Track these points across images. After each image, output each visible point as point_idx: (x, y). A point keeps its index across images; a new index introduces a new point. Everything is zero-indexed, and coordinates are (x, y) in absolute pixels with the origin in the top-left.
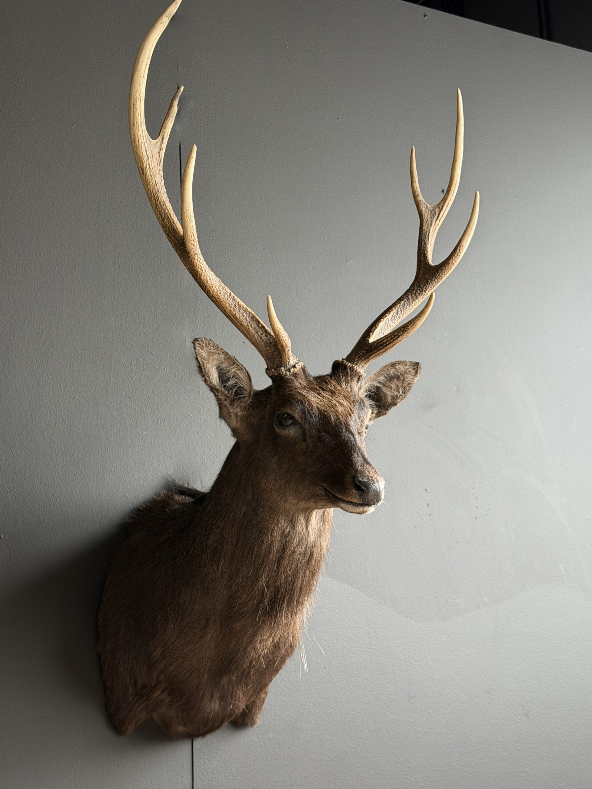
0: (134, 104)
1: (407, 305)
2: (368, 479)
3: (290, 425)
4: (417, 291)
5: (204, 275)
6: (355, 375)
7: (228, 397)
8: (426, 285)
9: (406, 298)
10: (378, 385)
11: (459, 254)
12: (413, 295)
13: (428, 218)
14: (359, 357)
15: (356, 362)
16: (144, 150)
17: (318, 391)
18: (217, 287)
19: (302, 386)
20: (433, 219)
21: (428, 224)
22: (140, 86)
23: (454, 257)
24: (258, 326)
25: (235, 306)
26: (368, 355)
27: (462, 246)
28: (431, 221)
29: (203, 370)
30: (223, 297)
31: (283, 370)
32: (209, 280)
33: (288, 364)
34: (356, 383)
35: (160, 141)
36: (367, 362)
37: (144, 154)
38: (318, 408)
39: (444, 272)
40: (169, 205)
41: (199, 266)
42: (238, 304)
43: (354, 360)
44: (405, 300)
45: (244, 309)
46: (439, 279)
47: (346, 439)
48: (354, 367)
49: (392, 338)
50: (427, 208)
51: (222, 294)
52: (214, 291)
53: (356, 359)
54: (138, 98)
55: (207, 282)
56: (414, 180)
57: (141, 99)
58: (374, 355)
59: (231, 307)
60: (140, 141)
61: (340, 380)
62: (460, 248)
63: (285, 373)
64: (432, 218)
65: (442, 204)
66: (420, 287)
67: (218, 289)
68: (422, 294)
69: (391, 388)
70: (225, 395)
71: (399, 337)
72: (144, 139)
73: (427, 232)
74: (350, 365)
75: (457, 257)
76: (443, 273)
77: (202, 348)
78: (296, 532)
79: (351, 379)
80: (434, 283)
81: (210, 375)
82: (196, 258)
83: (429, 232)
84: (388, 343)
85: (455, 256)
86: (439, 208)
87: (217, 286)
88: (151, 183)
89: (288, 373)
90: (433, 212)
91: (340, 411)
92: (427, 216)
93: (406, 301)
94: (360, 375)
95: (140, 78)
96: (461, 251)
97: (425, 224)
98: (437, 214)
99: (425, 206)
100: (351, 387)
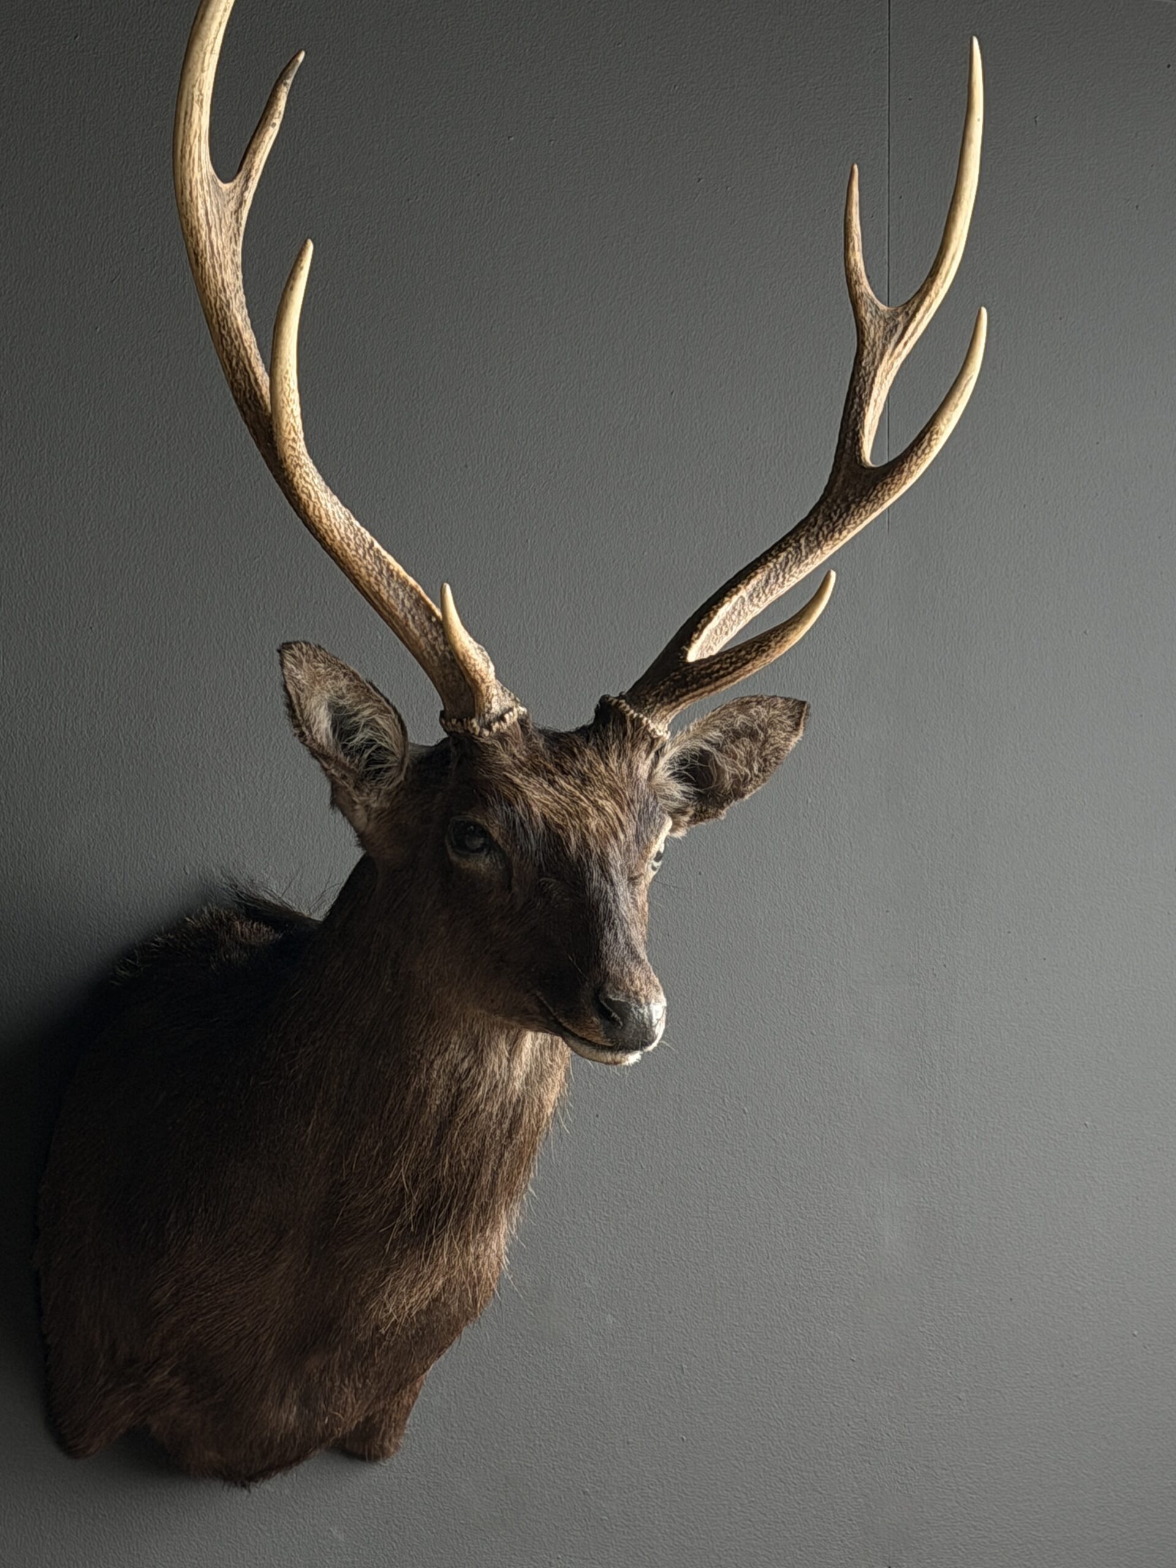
0: (186, 113)
1: (794, 563)
2: (628, 997)
3: (480, 850)
4: (820, 528)
5: (314, 506)
6: (643, 739)
7: (350, 771)
8: (845, 515)
9: (794, 545)
10: (706, 747)
11: (927, 451)
12: (811, 539)
13: (877, 339)
14: (657, 695)
15: (648, 707)
16: (201, 212)
17: (551, 777)
18: (342, 531)
19: (517, 761)
20: (890, 342)
21: (875, 354)
22: (203, 71)
23: (915, 458)
24: (429, 619)
25: (380, 573)
26: (677, 693)
27: (937, 433)
28: (884, 346)
29: (298, 713)
30: (354, 553)
31: (475, 725)
32: (324, 516)
33: (488, 712)
34: (644, 755)
35: (241, 184)
36: (674, 708)
37: (201, 221)
38: (544, 817)
39: (890, 490)
40: (248, 337)
41: (305, 490)
42: (388, 569)
43: (646, 701)
44: (791, 549)
45: (400, 581)
46: (876, 505)
47: (596, 897)
48: (642, 719)
49: (731, 663)
50: (876, 312)
51: (352, 546)
52: (333, 541)
53: (651, 700)
54: (196, 98)
55: (320, 522)
56: (851, 245)
57: (202, 100)
58: (691, 695)
59: (370, 575)
60: (194, 194)
61: (607, 749)
62: (931, 435)
63: (481, 732)
64: (886, 339)
65: (915, 305)
66: (831, 519)
67: (343, 536)
68: (832, 536)
69: (735, 758)
70: (344, 767)
71: (748, 662)
72: (203, 189)
73: (870, 373)
74: (632, 715)
75: (923, 457)
76: (886, 493)
77: (299, 664)
78: (485, 1072)
79: (633, 746)
80: (864, 513)
81: (313, 724)
82: (297, 474)
83: (875, 375)
84: (722, 673)
85: (916, 454)
86: (907, 313)
87: (343, 528)
88: (212, 286)
89: (486, 733)
90: (892, 324)
91: (593, 826)
92: (875, 334)
93: (793, 553)
94: (655, 737)
95: (205, 54)
96: (933, 443)
97: (868, 353)
98: (900, 329)
99: (874, 309)
100: (630, 766)
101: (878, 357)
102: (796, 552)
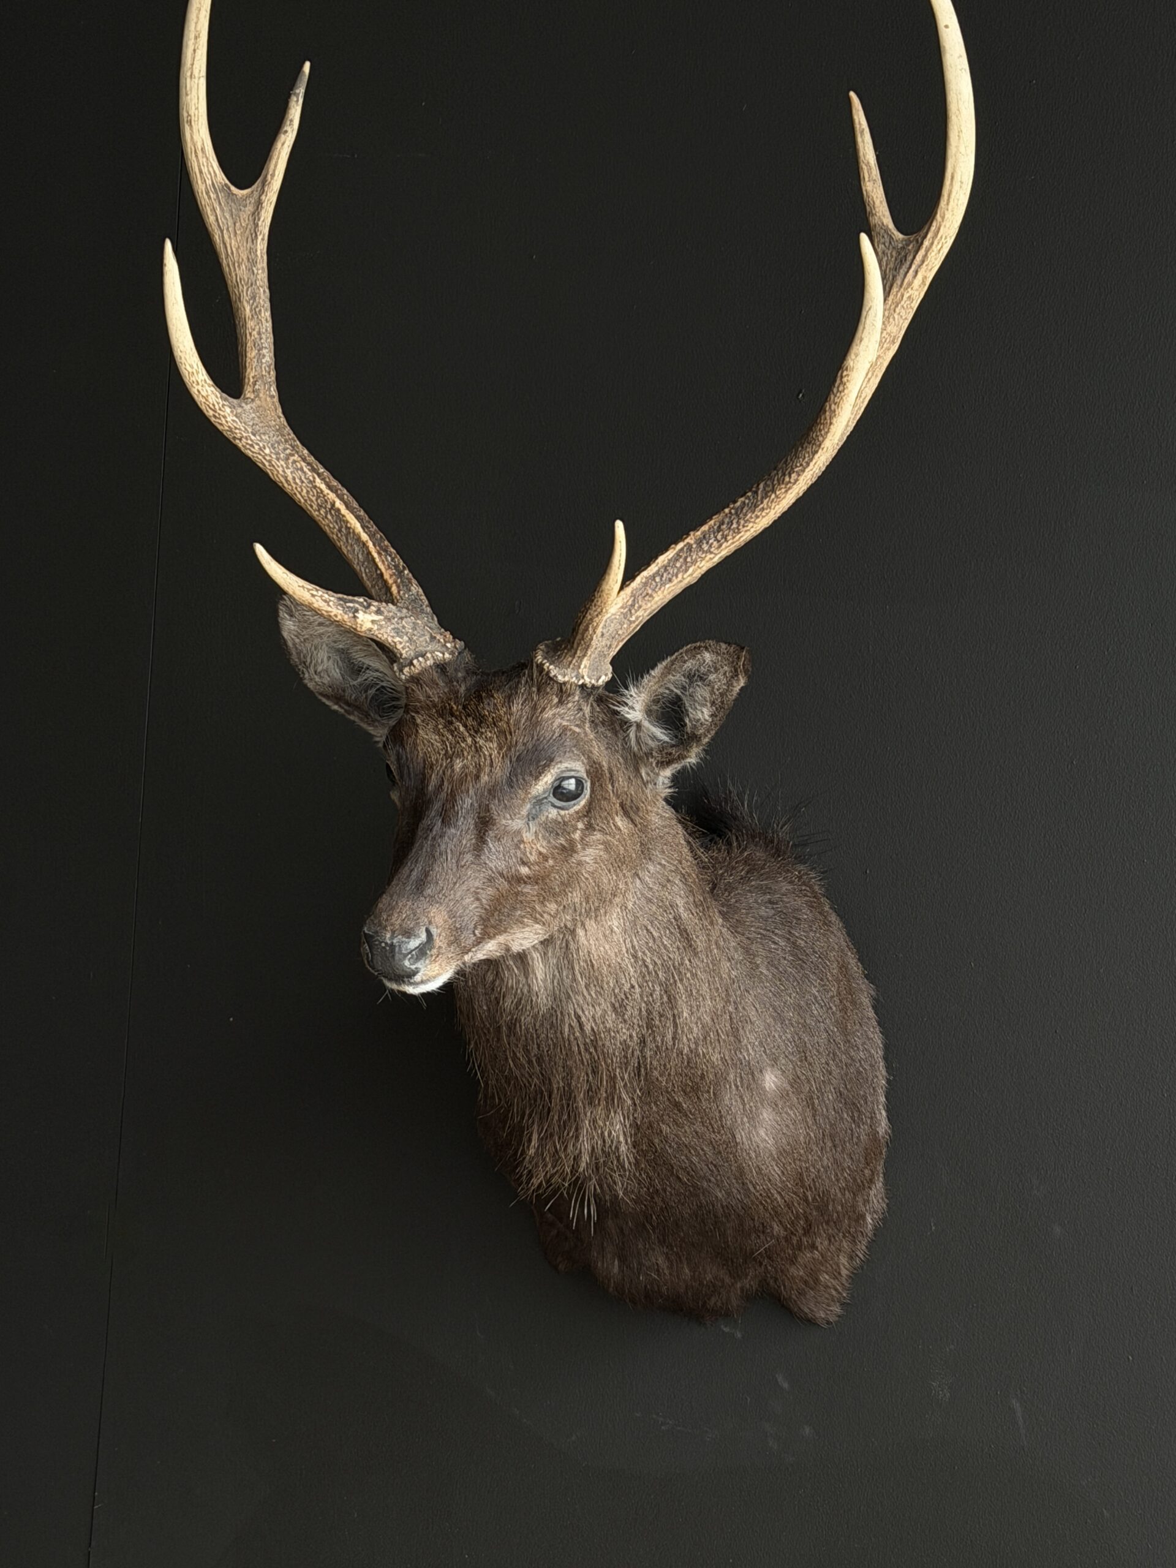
2: (377, 930)
16: (212, 218)
19: (429, 703)
20: (899, 273)
24: (376, 572)
37: (213, 226)
38: (425, 756)
42: (346, 527)
45: (356, 538)
50: (890, 242)
64: (896, 270)
86: (917, 241)
88: (229, 282)
90: (903, 254)
99: (887, 240)
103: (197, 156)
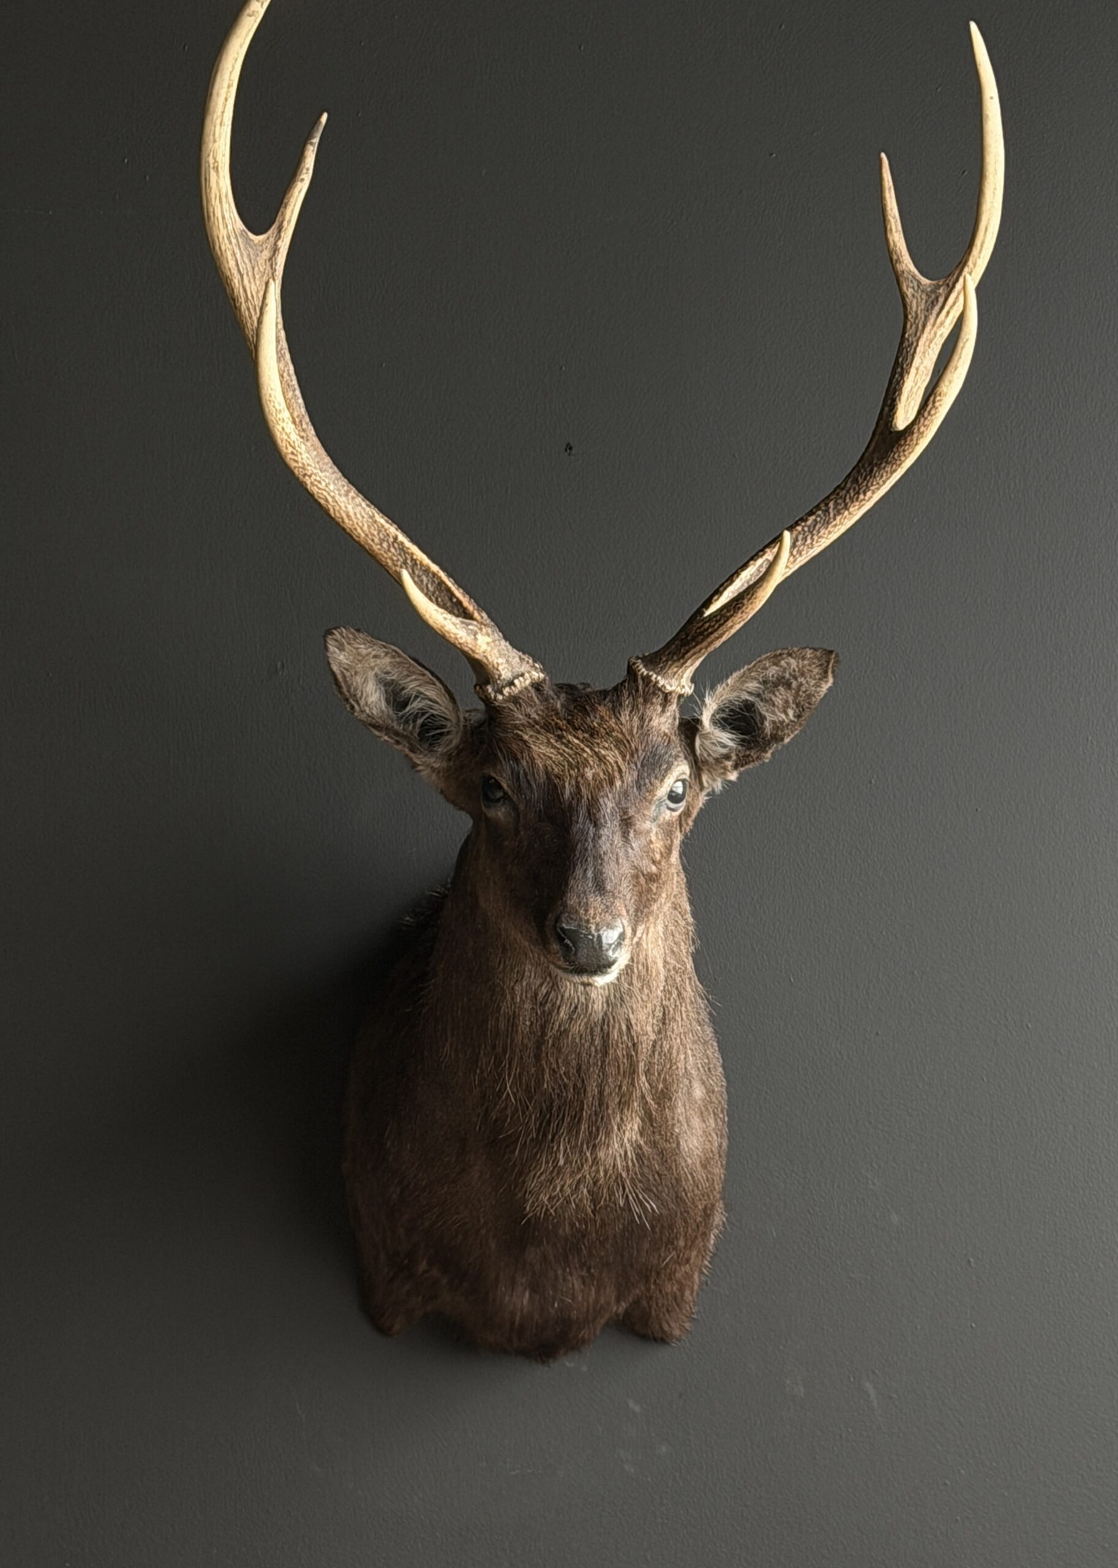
1: (823, 525)
4: (848, 492)
6: (654, 694)
8: (868, 477)
9: (823, 508)
12: (839, 501)
13: (919, 312)
14: (669, 654)
15: (661, 665)
20: (931, 313)
21: (918, 325)
25: (405, 562)
26: (682, 651)
28: (926, 318)
31: (490, 690)
33: (499, 679)
34: (659, 709)
42: (412, 559)
43: (661, 659)
44: (820, 512)
46: (894, 467)
48: (651, 676)
50: (919, 287)
53: (664, 659)
56: (888, 228)
57: (218, 166)
62: (936, 398)
63: (495, 696)
64: (928, 311)
65: (955, 276)
66: (857, 482)
68: (857, 498)
73: (912, 343)
74: (643, 673)
83: (917, 345)
86: (948, 284)
90: (933, 296)
92: (917, 307)
93: (822, 516)
94: (667, 691)
97: (911, 326)
98: (941, 300)
99: (915, 284)
100: (642, 719)
101: (920, 328)
102: (825, 515)
103: (221, 202)
